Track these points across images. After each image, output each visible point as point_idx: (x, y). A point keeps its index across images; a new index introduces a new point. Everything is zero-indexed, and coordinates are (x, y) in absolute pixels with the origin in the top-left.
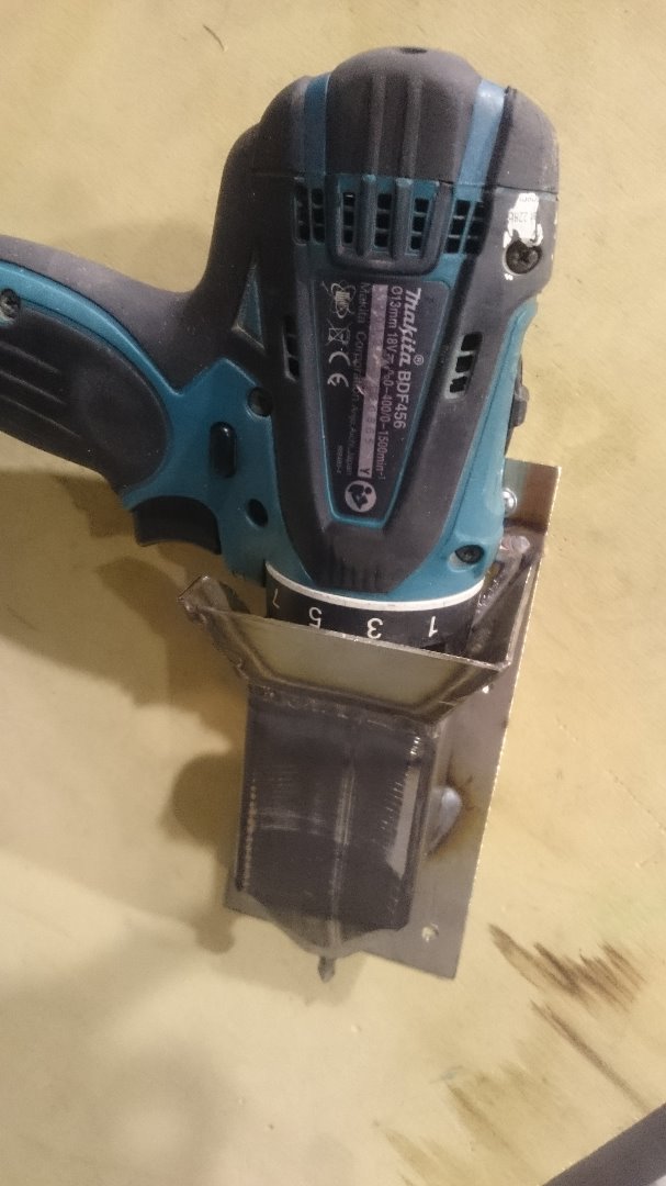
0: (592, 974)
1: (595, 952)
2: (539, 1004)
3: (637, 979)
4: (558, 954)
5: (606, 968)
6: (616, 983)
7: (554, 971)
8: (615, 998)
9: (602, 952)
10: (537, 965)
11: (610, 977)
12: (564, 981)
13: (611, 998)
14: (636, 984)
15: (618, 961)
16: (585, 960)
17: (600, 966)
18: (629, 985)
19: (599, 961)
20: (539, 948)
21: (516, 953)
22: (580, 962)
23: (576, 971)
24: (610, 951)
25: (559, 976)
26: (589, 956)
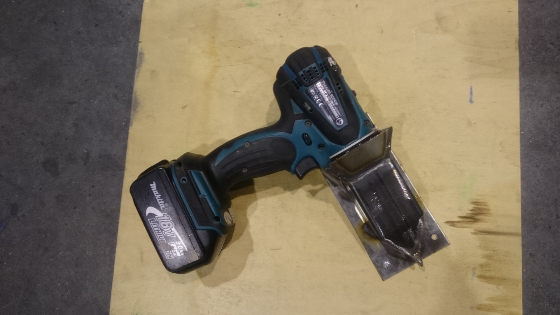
0: (476, 212)
1: (471, 206)
2: (473, 231)
3: (485, 204)
4: (464, 215)
5: (476, 208)
6: (482, 209)
7: (468, 220)
8: (486, 213)
9: (472, 205)
10: (463, 222)
11: (480, 209)
12: (472, 220)
13: (485, 214)
14: (486, 206)
15: (478, 204)
16: (471, 210)
17: (475, 209)
18: (485, 207)
19: (474, 208)
20: (460, 217)
21: (457, 224)
22: (470, 212)
23: (473, 215)
24: (473, 203)
25: (470, 220)
26: (471, 209)
